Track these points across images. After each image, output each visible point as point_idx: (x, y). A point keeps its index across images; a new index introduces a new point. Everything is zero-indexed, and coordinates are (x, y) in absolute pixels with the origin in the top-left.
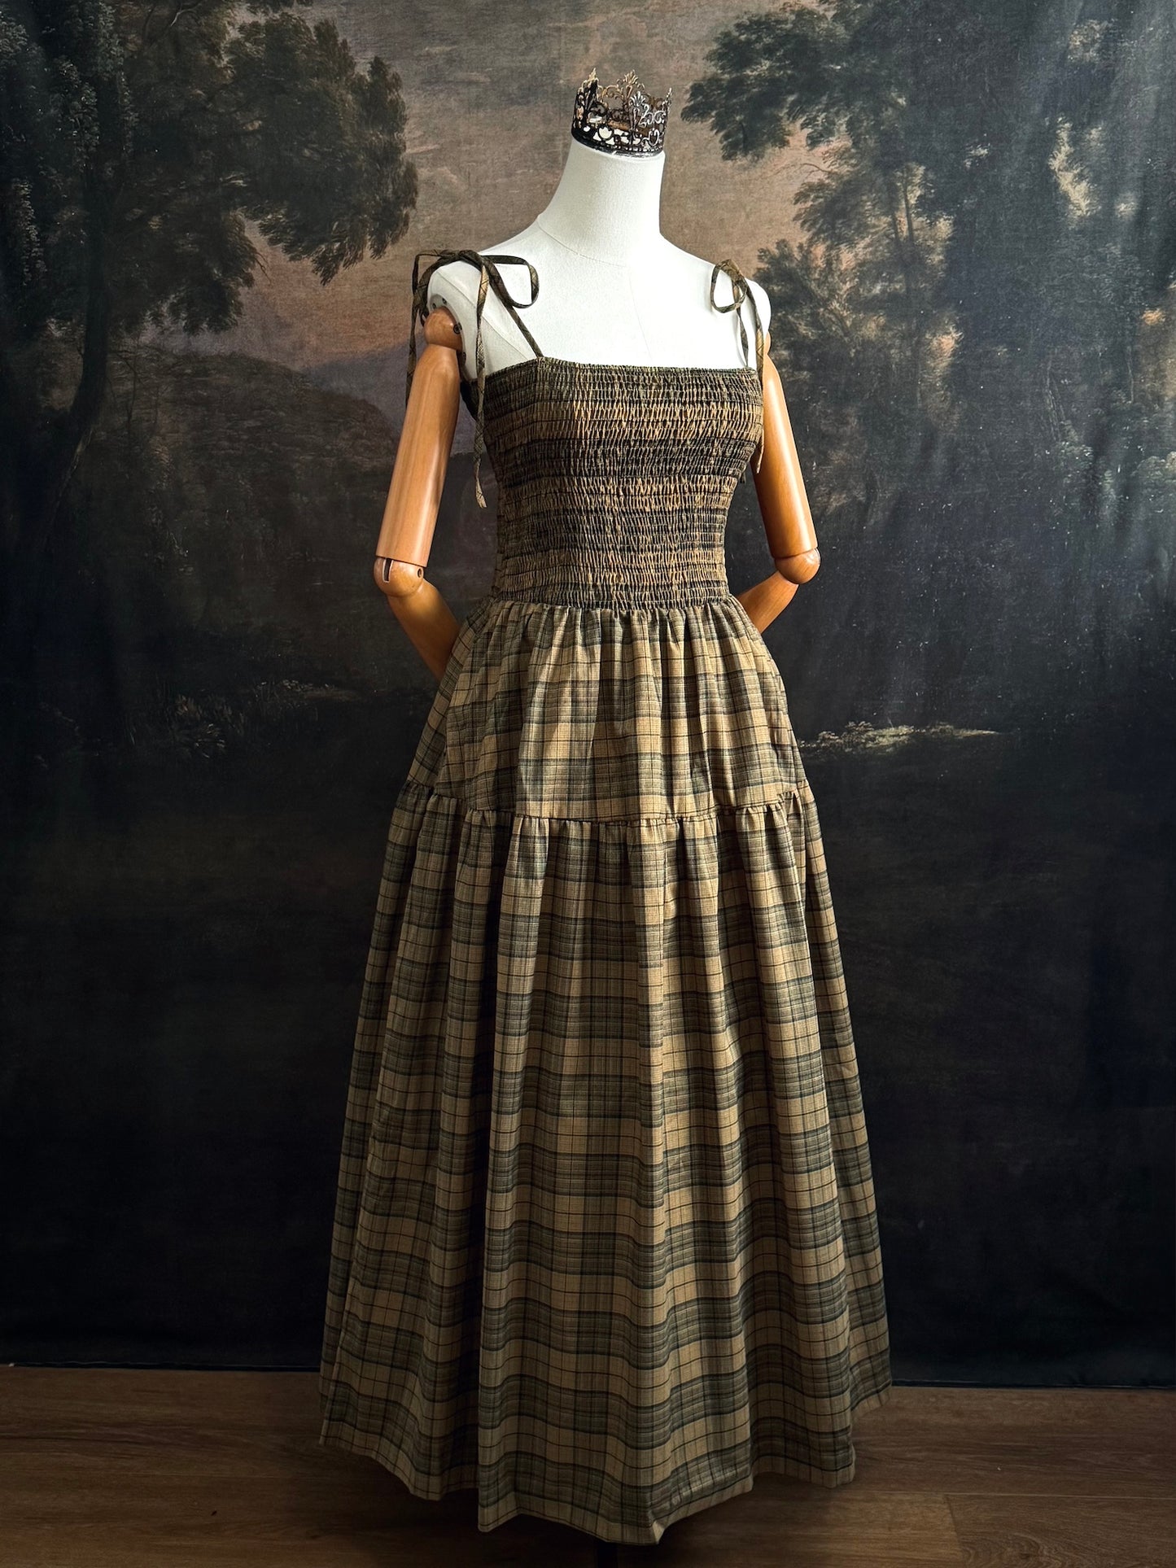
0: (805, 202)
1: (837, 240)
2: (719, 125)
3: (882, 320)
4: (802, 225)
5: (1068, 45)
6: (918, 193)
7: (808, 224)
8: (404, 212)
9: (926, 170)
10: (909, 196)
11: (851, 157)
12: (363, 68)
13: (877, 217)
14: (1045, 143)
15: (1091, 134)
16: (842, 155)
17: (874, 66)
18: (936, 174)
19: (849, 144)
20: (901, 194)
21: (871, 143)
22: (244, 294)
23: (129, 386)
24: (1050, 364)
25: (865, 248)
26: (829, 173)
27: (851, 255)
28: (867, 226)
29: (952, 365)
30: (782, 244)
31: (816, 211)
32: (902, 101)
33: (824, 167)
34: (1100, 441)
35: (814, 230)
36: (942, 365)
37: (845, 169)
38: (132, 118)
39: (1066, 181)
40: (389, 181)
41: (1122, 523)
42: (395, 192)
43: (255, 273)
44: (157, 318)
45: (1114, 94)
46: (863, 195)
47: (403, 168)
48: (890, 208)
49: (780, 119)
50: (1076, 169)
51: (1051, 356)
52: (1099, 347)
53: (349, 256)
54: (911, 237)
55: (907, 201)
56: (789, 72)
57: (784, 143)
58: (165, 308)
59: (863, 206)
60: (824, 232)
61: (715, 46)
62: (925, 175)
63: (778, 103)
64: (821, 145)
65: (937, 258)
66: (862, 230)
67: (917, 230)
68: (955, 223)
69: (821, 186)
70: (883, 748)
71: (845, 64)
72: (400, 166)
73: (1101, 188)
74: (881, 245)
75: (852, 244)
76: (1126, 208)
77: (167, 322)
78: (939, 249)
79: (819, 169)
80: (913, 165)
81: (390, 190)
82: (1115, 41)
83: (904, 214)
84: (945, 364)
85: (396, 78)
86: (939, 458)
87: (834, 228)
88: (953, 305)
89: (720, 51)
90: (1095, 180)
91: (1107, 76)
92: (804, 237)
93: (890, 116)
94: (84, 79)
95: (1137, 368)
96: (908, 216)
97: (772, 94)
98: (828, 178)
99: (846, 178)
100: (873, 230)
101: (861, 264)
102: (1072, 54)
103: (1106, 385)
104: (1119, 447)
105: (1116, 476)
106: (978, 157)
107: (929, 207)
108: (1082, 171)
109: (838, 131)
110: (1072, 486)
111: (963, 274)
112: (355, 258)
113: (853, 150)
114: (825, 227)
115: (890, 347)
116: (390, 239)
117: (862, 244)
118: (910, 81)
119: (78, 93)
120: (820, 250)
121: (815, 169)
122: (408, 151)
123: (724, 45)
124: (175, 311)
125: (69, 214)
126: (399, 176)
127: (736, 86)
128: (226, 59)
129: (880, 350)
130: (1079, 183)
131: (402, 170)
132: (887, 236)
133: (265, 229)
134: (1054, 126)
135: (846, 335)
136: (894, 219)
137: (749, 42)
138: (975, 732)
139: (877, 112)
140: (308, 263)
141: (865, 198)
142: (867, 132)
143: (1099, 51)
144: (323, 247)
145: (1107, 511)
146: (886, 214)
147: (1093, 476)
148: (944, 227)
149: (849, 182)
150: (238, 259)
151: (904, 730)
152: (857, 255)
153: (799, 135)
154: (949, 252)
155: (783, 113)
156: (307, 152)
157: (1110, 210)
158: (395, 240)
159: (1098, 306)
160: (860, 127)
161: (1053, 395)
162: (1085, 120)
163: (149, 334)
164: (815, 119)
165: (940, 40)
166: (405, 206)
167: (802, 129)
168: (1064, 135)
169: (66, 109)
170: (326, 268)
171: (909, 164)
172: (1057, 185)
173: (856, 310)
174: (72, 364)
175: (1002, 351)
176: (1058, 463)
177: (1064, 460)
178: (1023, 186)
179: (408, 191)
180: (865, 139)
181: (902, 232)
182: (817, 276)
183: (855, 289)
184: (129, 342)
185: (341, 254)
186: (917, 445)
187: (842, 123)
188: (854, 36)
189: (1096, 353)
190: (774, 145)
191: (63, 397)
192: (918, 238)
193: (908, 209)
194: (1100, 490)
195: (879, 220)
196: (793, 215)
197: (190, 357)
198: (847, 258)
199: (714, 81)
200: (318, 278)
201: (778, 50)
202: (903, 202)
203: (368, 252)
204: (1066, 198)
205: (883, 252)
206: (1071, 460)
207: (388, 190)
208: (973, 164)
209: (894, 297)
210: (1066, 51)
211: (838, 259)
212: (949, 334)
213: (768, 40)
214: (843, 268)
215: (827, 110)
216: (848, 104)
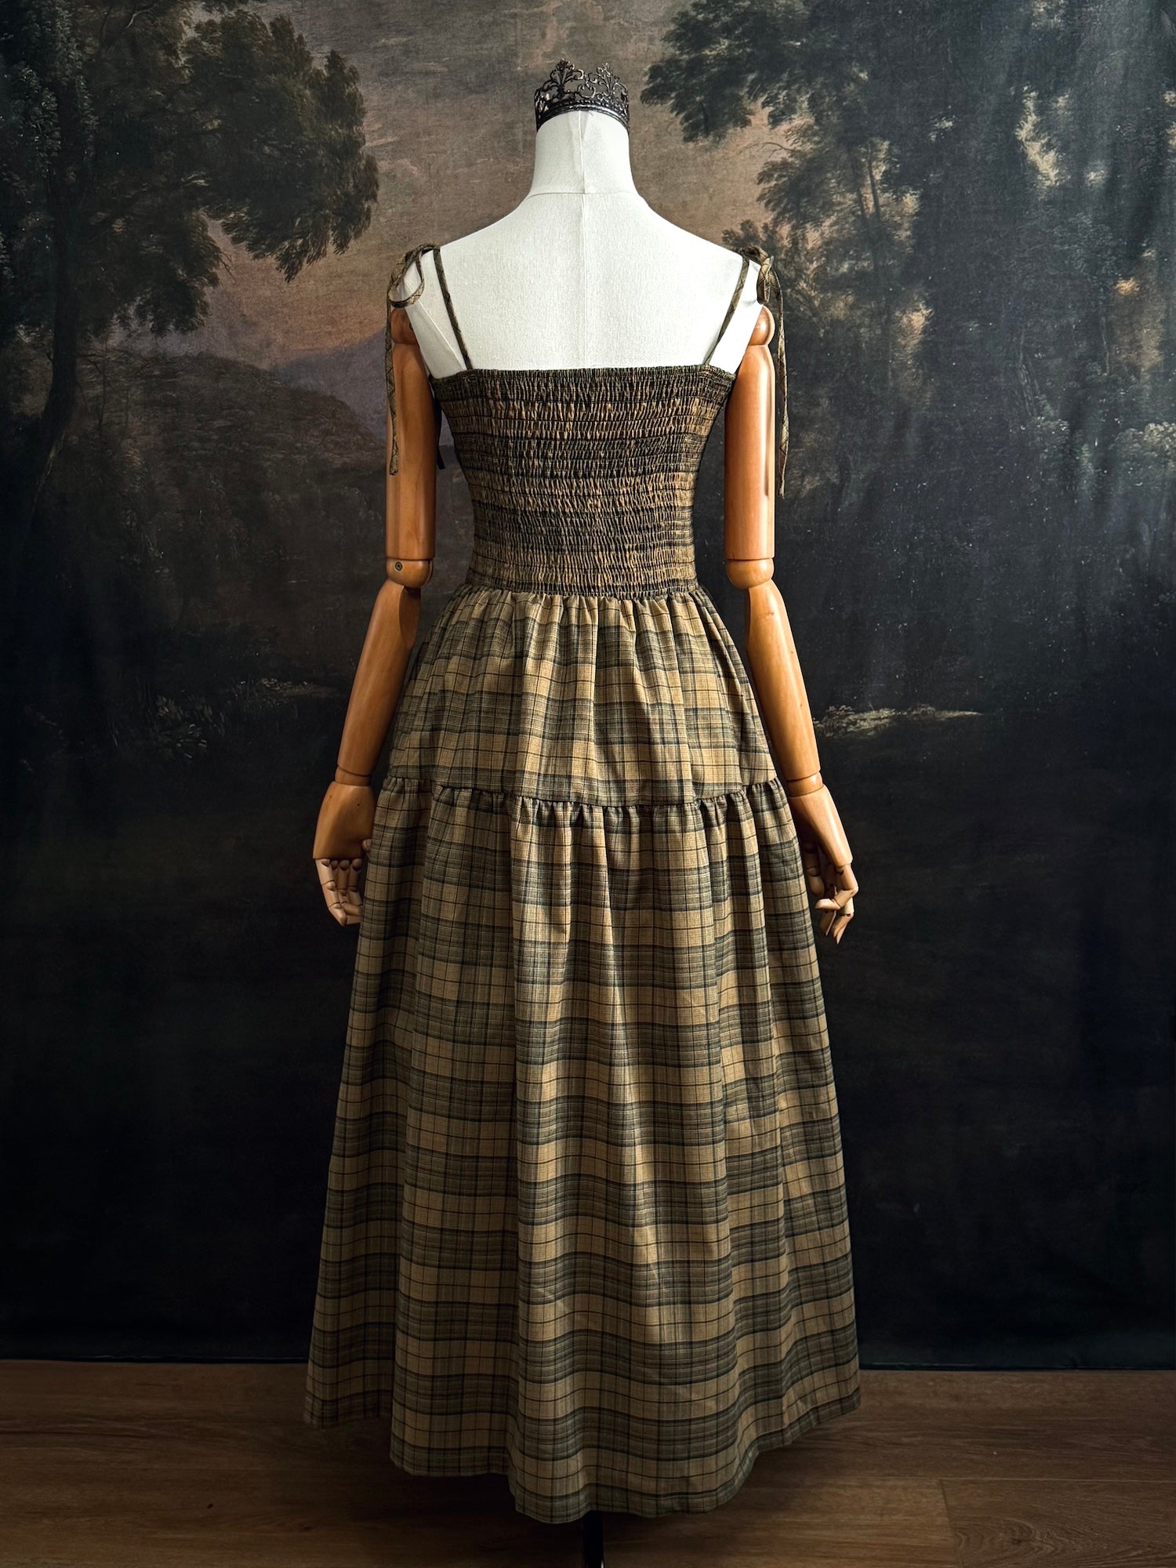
0: (769, 181)
1: (801, 219)
2: (679, 107)
3: (850, 299)
4: (767, 205)
5: (1033, 12)
6: (883, 168)
7: (772, 204)
8: (366, 206)
9: (890, 145)
10: (875, 172)
11: (815, 134)
12: (319, 63)
13: (842, 194)
14: (1012, 114)
15: (1057, 102)
16: (804, 133)
17: (834, 40)
18: (901, 149)
19: (812, 121)
20: (866, 170)
21: (834, 120)
22: (209, 293)
23: (99, 389)
24: (1022, 338)
25: (831, 226)
26: (793, 151)
27: (817, 234)
28: (833, 204)
29: (923, 343)
30: (747, 225)
31: (780, 190)
32: (864, 76)
33: (787, 145)
34: (1076, 417)
35: (778, 210)
36: (912, 343)
37: (809, 147)
38: (92, 121)
39: (1034, 151)
40: (350, 175)
41: (1101, 498)
42: (356, 186)
43: (220, 273)
44: (124, 321)
45: (1080, 60)
46: (828, 172)
47: (364, 162)
48: (855, 185)
49: (740, 98)
50: (1044, 138)
51: (1024, 330)
52: (1073, 319)
53: (312, 252)
54: (878, 213)
55: (872, 177)
56: (748, 50)
57: (746, 123)
58: (131, 311)
59: (828, 184)
60: (789, 211)
61: (672, 27)
62: (889, 150)
63: (739, 83)
64: (783, 123)
65: (904, 234)
66: (828, 207)
67: (882, 206)
68: (922, 198)
69: (785, 164)
70: (864, 732)
71: (804, 40)
72: (360, 160)
73: (1070, 157)
74: (847, 223)
75: (817, 223)
76: (1095, 176)
77: (134, 325)
78: (906, 225)
79: (782, 147)
80: (876, 140)
81: (351, 185)
82: (1080, 7)
83: (870, 191)
84: (916, 341)
85: (352, 70)
86: (912, 438)
87: (798, 207)
88: (922, 281)
89: (678, 31)
90: (1063, 149)
91: (1072, 41)
92: (768, 217)
93: (852, 92)
94: (43, 85)
95: (1112, 340)
96: (874, 192)
97: (731, 72)
98: (791, 156)
99: (809, 156)
100: (839, 208)
101: (827, 243)
102: (1035, 21)
103: (1081, 357)
104: (1096, 420)
105: (1094, 450)
106: (944, 131)
107: (895, 182)
108: (1050, 140)
109: (800, 107)
110: (1049, 461)
111: (932, 250)
112: (319, 254)
113: (815, 127)
114: (789, 207)
115: (859, 326)
116: (352, 234)
117: (827, 223)
118: (871, 54)
119: (38, 99)
120: (785, 230)
121: (778, 147)
122: (367, 144)
123: (682, 26)
124: (141, 313)
125: (33, 220)
126: (359, 170)
127: (696, 66)
128: (183, 59)
129: (849, 330)
130: (1047, 152)
131: (362, 164)
132: (853, 213)
133: (227, 228)
134: (1020, 96)
135: (814, 315)
136: (860, 196)
137: (706, 22)
138: (957, 714)
139: (838, 87)
140: (271, 260)
141: (829, 175)
142: (830, 108)
143: (1063, 17)
144: (286, 244)
145: (1085, 485)
146: (851, 191)
147: (1070, 450)
148: (910, 202)
149: (812, 160)
150: (202, 259)
151: (885, 713)
152: (823, 233)
153: (760, 115)
154: (916, 227)
155: (744, 92)
156: (267, 149)
157: (1080, 178)
158: (358, 235)
159: (1070, 277)
160: (822, 103)
161: (1027, 369)
162: (1051, 88)
163: (117, 337)
164: (776, 97)
165: (900, 12)
166: (366, 200)
167: (763, 107)
168: (1030, 104)
169: (26, 115)
170: (291, 266)
171: (874, 139)
172: (1024, 155)
173: (823, 290)
174: (41, 369)
175: (973, 326)
176: (1033, 439)
177: (1040, 435)
178: (989, 157)
179: (368, 184)
180: (828, 115)
181: (868, 208)
182: (783, 256)
183: (822, 269)
184: (97, 345)
185: (304, 251)
186: (890, 424)
187: (804, 101)
188: (813, 11)
189: (1069, 325)
190: (735, 125)
191: (34, 403)
192: (884, 214)
193: (873, 185)
194: (1078, 464)
195: (844, 197)
196: (757, 195)
197: (158, 359)
198: (813, 238)
199: (672, 62)
200: (283, 275)
201: (736, 28)
202: (869, 179)
203: (331, 248)
204: (1034, 168)
205: (849, 229)
206: (1046, 435)
207: (348, 183)
208: (938, 137)
209: (862, 275)
210: (1030, 19)
211: (804, 238)
212: (918, 311)
213: (726, 19)
214: (809, 247)
215: (787, 87)
216: (810, 81)
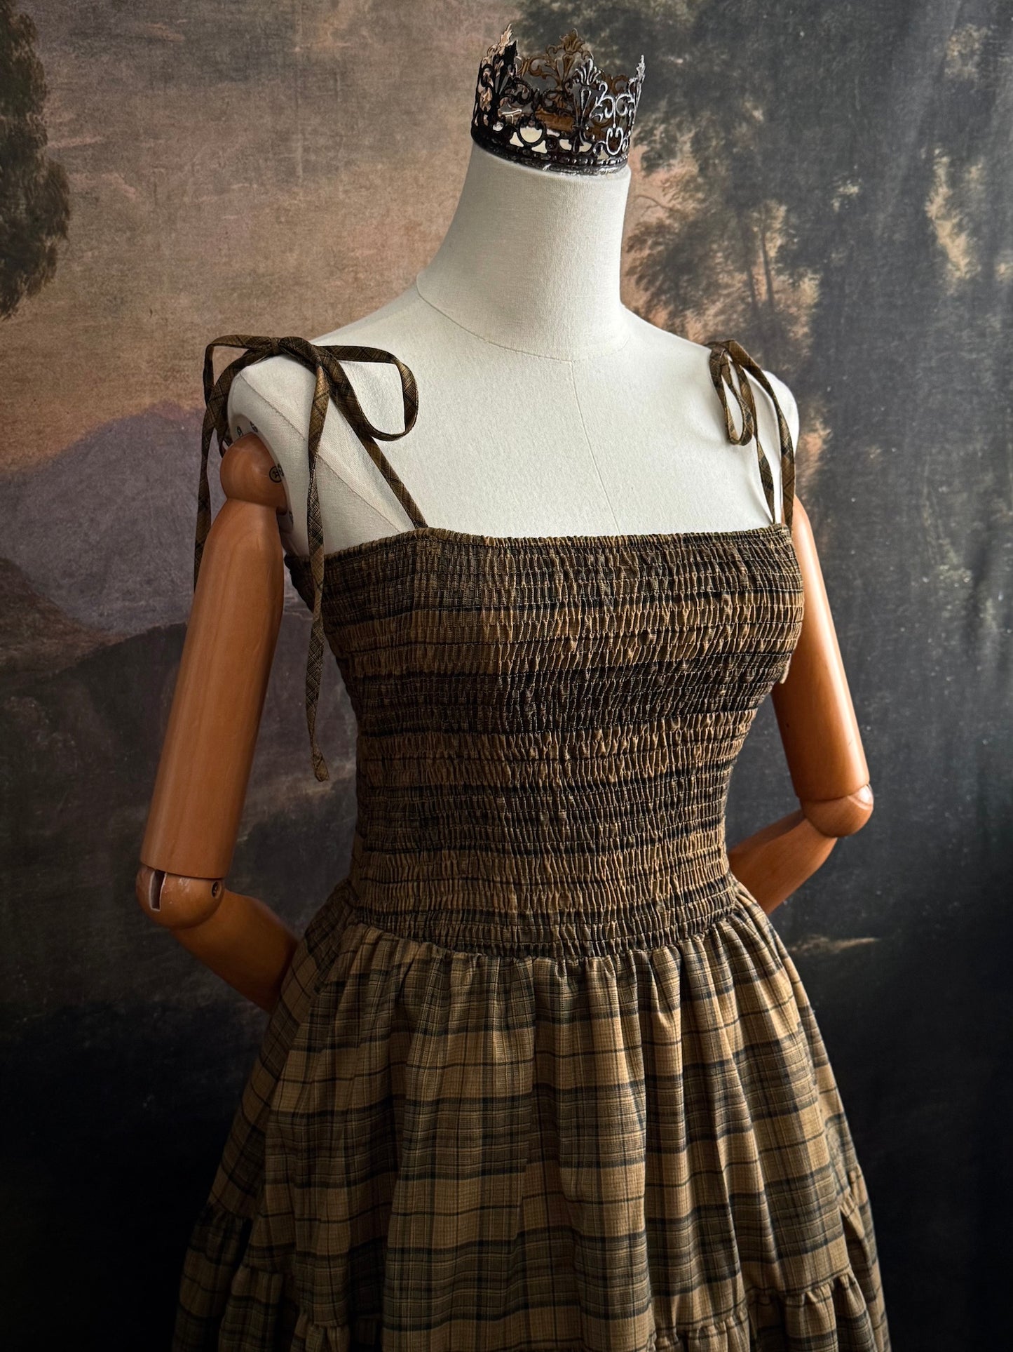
0: (641, 249)
1: (682, 303)
5: (946, 55)
6: (779, 242)
7: (645, 281)
8: (49, 244)
9: (788, 211)
10: (769, 245)
11: (697, 189)
13: (729, 273)
14: (919, 183)
15: (970, 172)
16: (687, 185)
17: (724, 62)
18: (799, 217)
19: (695, 170)
20: (758, 243)
21: (723, 171)
24: (927, 468)
25: (716, 315)
26: (671, 210)
27: (699, 326)
28: (718, 286)
29: (820, 472)
31: (655, 263)
32: (758, 114)
33: (664, 201)
34: (979, 563)
35: (652, 289)
36: (807, 473)
37: (691, 206)
39: (944, 232)
40: (20, 193)
41: (1004, 664)
42: (30, 211)
45: (995, 123)
46: (714, 242)
47: (44, 172)
48: (746, 263)
50: (955, 217)
51: (928, 458)
52: (979, 445)
54: (771, 302)
55: (765, 253)
56: (618, 62)
59: (714, 257)
60: (665, 292)
61: (518, 15)
62: (786, 220)
64: (660, 170)
65: (801, 330)
66: (713, 288)
67: (777, 292)
68: (823, 284)
69: (661, 229)
71: (687, 57)
72: (38, 167)
73: (981, 243)
74: (736, 312)
75: (700, 310)
76: (1005, 269)
78: (804, 319)
79: (658, 204)
80: (772, 203)
81: (23, 207)
82: (995, 55)
83: (762, 271)
84: (811, 471)
85: (24, 19)
87: (677, 286)
88: (820, 393)
89: (525, 23)
90: (975, 232)
91: (987, 99)
92: (640, 299)
93: (744, 135)
96: (767, 273)
98: (669, 217)
99: (691, 218)
100: (725, 292)
102: (949, 66)
103: (985, 492)
104: (1001, 569)
105: (998, 606)
106: (846, 197)
107: (792, 261)
108: (961, 220)
109: (681, 150)
110: (951, 619)
111: (832, 352)
113: (700, 180)
114: (665, 287)
116: (24, 287)
117: (712, 310)
118: (769, 87)
120: (660, 317)
121: (653, 203)
122: (50, 144)
123: (532, 15)
126: (36, 184)
130: (958, 235)
131: (42, 176)
132: (743, 299)
134: (930, 160)
136: (751, 277)
137: (563, 14)
138: (853, 942)
139: (728, 127)
141: (715, 246)
142: (718, 155)
143: (978, 65)
145: (988, 648)
146: (741, 270)
147: (974, 607)
148: (809, 288)
149: (694, 225)
152: (705, 325)
154: (816, 323)
157: (989, 271)
158: (34, 288)
159: (977, 393)
160: (709, 147)
161: (932, 506)
162: (964, 154)
164: (651, 132)
165: (802, 34)
166: (49, 234)
167: (635, 145)
168: (941, 172)
171: (768, 202)
172: (934, 237)
175: (875, 452)
176: (937, 593)
177: (944, 589)
178: (897, 237)
180: (714, 164)
181: (760, 294)
187: (685, 141)
188: (700, 18)
189: (975, 453)
192: (778, 304)
193: (767, 263)
194: (982, 622)
195: (733, 278)
198: (696, 330)
201: (602, 29)
202: (761, 254)
204: (943, 254)
205: (739, 320)
206: (949, 589)
207: (17, 205)
208: (842, 205)
210: (944, 63)
212: (815, 431)
213: (589, 13)
215: (665, 120)
216: (693, 114)
